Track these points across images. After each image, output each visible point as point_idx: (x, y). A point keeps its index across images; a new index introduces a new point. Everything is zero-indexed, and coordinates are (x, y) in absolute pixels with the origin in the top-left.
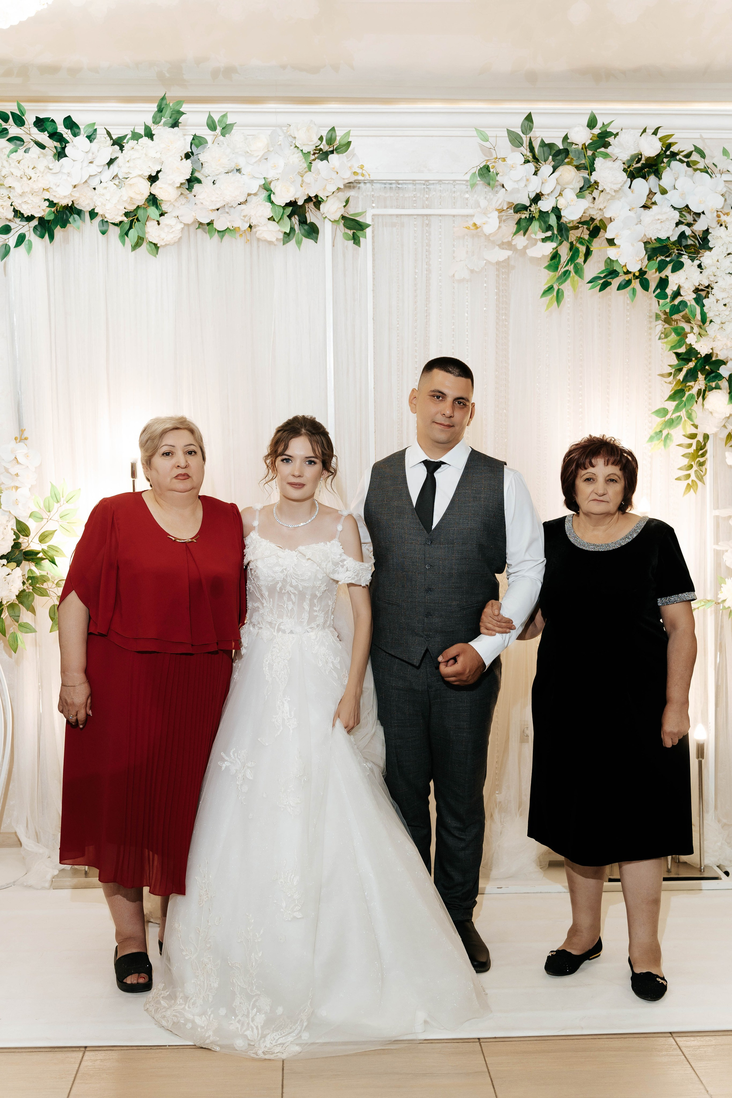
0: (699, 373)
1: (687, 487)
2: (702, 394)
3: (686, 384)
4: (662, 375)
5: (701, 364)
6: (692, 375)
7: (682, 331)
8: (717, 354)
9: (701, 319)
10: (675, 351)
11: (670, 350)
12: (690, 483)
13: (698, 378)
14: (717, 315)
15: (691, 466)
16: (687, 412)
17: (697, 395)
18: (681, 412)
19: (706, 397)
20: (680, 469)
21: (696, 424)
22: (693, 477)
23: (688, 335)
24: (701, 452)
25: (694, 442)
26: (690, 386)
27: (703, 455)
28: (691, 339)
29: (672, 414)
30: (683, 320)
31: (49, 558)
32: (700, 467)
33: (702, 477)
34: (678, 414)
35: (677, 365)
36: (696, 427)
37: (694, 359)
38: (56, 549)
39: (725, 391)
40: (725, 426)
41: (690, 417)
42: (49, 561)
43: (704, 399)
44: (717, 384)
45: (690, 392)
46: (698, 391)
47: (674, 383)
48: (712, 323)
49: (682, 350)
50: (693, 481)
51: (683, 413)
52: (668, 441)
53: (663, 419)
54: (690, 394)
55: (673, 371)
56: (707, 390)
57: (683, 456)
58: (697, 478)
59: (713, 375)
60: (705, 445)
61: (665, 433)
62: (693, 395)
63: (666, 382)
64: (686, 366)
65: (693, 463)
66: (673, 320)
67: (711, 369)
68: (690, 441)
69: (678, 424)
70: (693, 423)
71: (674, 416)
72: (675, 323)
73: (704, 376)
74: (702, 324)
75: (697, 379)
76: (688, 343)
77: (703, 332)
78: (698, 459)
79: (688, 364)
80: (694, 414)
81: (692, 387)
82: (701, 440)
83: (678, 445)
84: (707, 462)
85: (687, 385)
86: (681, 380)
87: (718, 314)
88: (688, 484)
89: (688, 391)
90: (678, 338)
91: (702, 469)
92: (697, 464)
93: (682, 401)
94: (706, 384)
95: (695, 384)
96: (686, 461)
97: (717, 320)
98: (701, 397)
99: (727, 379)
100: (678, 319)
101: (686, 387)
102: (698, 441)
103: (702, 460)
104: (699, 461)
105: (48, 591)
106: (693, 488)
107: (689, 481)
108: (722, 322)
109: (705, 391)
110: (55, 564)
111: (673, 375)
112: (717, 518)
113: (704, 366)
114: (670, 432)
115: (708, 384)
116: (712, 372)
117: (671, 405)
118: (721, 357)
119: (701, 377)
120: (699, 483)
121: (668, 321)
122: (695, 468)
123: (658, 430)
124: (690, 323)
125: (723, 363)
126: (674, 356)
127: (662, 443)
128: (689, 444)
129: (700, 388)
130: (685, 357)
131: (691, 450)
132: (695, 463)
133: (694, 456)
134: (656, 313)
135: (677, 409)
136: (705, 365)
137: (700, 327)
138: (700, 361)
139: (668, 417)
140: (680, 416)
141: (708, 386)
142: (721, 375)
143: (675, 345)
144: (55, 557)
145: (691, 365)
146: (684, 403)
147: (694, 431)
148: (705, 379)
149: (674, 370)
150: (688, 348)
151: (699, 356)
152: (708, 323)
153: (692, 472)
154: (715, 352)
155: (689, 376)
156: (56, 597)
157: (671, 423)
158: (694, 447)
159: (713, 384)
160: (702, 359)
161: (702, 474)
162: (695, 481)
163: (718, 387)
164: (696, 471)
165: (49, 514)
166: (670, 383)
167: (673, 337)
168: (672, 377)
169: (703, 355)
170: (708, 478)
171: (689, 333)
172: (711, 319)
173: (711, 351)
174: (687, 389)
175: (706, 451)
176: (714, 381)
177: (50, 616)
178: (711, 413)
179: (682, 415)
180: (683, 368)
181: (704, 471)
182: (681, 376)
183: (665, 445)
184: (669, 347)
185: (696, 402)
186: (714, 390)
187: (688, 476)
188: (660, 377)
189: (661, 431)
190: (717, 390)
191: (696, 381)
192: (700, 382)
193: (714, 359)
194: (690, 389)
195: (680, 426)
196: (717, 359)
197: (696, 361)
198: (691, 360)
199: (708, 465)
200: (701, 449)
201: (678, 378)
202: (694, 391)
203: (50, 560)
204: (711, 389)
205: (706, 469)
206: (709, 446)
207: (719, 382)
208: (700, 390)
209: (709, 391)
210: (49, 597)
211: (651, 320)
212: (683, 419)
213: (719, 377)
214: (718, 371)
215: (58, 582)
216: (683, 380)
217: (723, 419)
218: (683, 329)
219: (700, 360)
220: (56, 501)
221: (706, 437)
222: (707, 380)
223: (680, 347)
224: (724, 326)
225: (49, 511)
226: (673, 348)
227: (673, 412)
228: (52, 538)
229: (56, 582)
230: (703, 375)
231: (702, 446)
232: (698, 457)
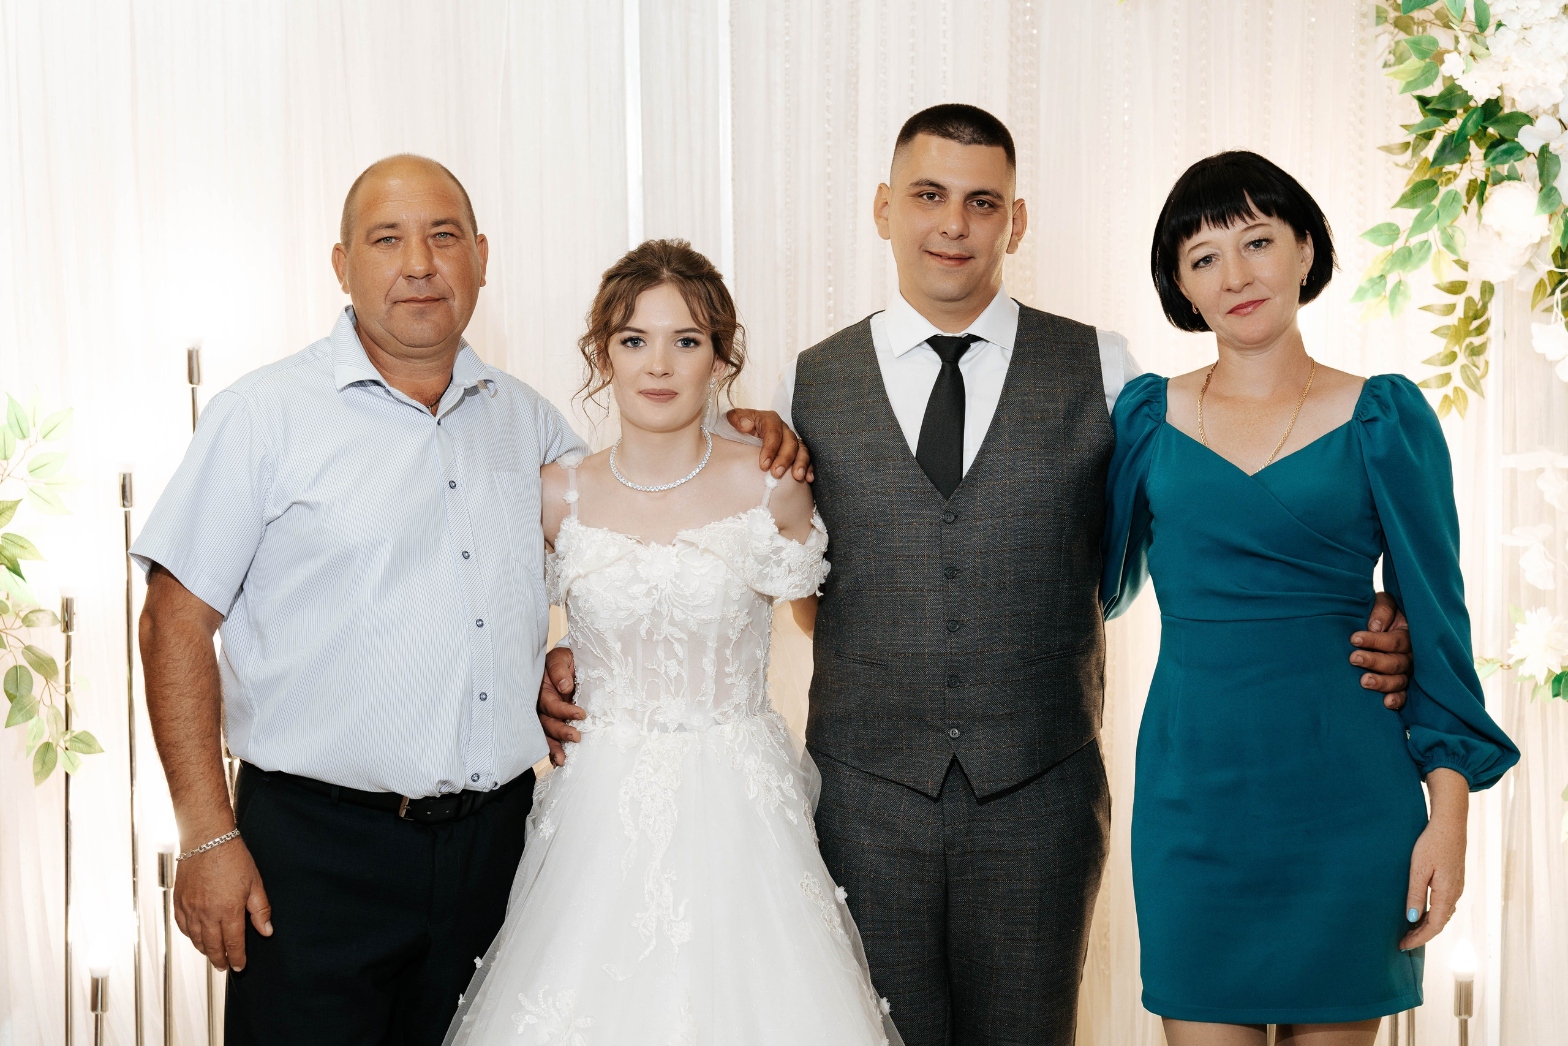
0: (1472, 143)
1: (1442, 402)
2: (1478, 190)
3: (1441, 169)
4: (1388, 149)
5: (1476, 124)
6: (1456, 147)
7: (1431, 48)
8: (1513, 100)
9: (1477, 18)
10: (1419, 93)
11: (1404, 90)
12: (1451, 394)
13: (1470, 154)
14: (1513, 11)
15: (1453, 356)
16: (1443, 231)
17: (1467, 194)
18: (1430, 232)
19: (1487, 198)
20: (1429, 362)
21: (1464, 259)
22: (1457, 380)
23: (1446, 57)
24: (1476, 324)
25: (1459, 300)
26: (1450, 172)
27: (1480, 331)
28: (1453, 66)
29: (1410, 236)
30: (1438, 22)
31: (6, 562)
32: (1474, 358)
33: (1478, 380)
34: (1423, 237)
35: (1422, 125)
36: (1464, 266)
37: (1460, 111)
38: (20, 543)
39: (1529, 184)
40: (1530, 265)
41: (1450, 246)
42: (8, 568)
43: (1481, 201)
44: (1512, 168)
45: (1451, 187)
46: (1469, 184)
47: (1416, 165)
48: (1502, 28)
49: (1434, 90)
50: (1456, 389)
51: (1433, 235)
52: (1399, 298)
53: (1389, 247)
54: (1449, 192)
55: (1411, 138)
56: (1490, 181)
57: (1435, 332)
58: (1465, 383)
59: (1504, 147)
60: (1485, 307)
61: (1392, 280)
62: (1456, 193)
63: (1397, 165)
64: (1442, 128)
65: (1456, 349)
66: (1415, 23)
67: (1500, 135)
68: (1450, 299)
69: (1423, 259)
70: (1456, 258)
71: (1415, 241)
72: (1421, 29)
73: (1483, 151)
74: (1477, 31)
75: (1467, 157)
76: (1447, 75)
77: (1479, 50)
78: (1468, 340)
79: (1446, 122)
80: (1459, 239)
81: (1456, 175)
82: (1476, 296)
83: (1424, 308)
84: (1488, 346)
85: (1444, 170)
86: (1431, 159)
87: (1514, 8)
88: (1446, 397)
89: (1446, 185)
90: (1422, 64)
91: (1477, 364)
92: (1465, 351)
93: (1430, 209)
94: (1488, 169)
95: (1461, 169)
96: (1440, 345)
97: (1513, 23)
98: (1474, 200)
99: (1537, 155)
100: (1425, 18)
101: (1441, 174)
102: (1469, 301)
103: (1477, 341)
104: (1471, 343)
105: (4, 636)
106: (1456, 406)
107: (1448, 390)
108: (1525, 26)
109: (1484, 184)
110: (19, 574)
111: (1411, 148)
112: (1513, 471)
113: (1482, 126)
114: (1403, 279)
115: (1492, 169)
116: (1502, 140)
117: (1406, 217)
118: (1522, 107)
119: (1476, 151)
120: (1471, 395)
121: (1402, 24)
122: (1462, 359)
123: (1376, 274)
124: (1451, 28)
125: (1528, 119)
126: (1416, 104)
127: (1386, 303)
128: (1446, 305)
129: (1473, 178)
130: (1438, 107)
131: (1453, 320)
132: (1460, 349)
133: (1458, 333)
134: (1378, 7)
135: (1420, 224)
136: (1485, 124)
137: (1473, 36)
138: (1474, 117)
139: (1399, 244)
140: (1427, 241)
141: (1492, 173)
142: (1522, 148)
143: (1415, 80)
144: (19, 560)
145: (1454, 124)
146: (1436, 209)
147: (1458, 275)
148: (1486, 156)
149: (1414, 136)
150: (1448, 84)
151: (1472, 104)
152: (1491, 28)
153: (1454, 369)
154: (1507, 94)
155: (1447, 150)
156: (21, 650)
157: (1405, 258)
158: (1459, 312)
159: (1504, 169)
160: (1479, 112)
161: (1478, 373)
162: (1462, 391)
163: (1512, 177)
164: (1463, 367)
165: (4, 463)
166: (1406, 166)
167: (1414, 63)
168: (1410, 151)
169: (1481, 103)
170: (1490, 384)
171: (1448, 52)
172: (1499, 18)
173: (1498, 93)
174: (1444, 179)
175: (1488, 322)
176: (1503, 163)
177: (6, 692)
178: (1499, 234)
179: (1431, 240)
180: (1434, 132)
181: (1482, 365)
182: (1430, 150)
183: (1392, 308)
184: (1404, 83)
185: (1466, 209)
186: (1506, 183)
187: (1447, 378)
188: (1383, 154)
189: (1382, 277)
190: (1511, 183)
191: (1464, 162)
192: (1475, 165)
193: (1507, 110)
194: (1449, 179)
195: (1427, 266)
196: (1514, 110)
197: (1465, 116)
198: (1452, 114)
199: (1491, 354)
200: (1475, 318)
201: (1423, 154)
202: (1460, 185)
203: (9, 565)
204: (1499, 180)
205: (1487, 363)
206: (1494, 311)
207: (1516, 164)
208: (1472, 182)
209: (1494, 184)
210: (5, 648)
211: (1365, 21)
212: (1434, 249)
213: (1516, 151)
214: (1516, 139)
215: (26, 616)
216: (1435, 160)
217: (1526, 249)
218: (1434, 42)
219: (1473, 113)
220: (21, 436)
221: (1488, 289)
222: (1490, 158)
223: (1429, 82)
224: (1527, 33)
225: (6, 458)
226: (1409, 86)
227: (1410, 232)
228: (11, 517)
229: (22, 614)
230: (1480, 147)
231: (1477, 310)
232: (1469, 334)
